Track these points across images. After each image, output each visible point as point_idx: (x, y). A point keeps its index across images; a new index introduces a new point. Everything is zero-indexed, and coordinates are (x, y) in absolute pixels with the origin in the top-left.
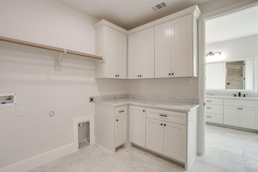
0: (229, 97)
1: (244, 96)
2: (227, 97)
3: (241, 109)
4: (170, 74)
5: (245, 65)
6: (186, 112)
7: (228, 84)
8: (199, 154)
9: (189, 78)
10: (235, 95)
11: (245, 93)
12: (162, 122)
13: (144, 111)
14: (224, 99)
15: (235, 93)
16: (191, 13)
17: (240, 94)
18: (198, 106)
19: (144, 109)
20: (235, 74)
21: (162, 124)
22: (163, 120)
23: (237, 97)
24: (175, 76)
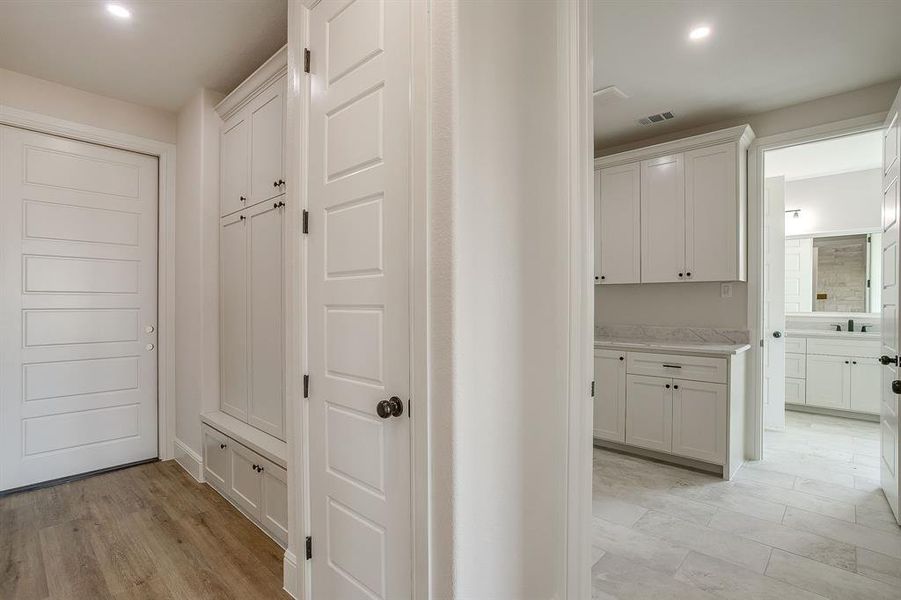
0: (823, 333)
1: (864, 330)
2: (814, 332)
3: (854, 363)
4: (681, 275)
5: (870, 241)
6: (726, 357)
7: (822, 297)
8: (749, 457)
9: (723, 285)
10: (839, 329)
11: (865, 323)
12: (669, 381)
13: (621, 359)
14: (806, 336)
15: (837, 322)
16: (735, 139)
17: (851, 324)
18: (748, 347)
19: (623, 354)
20: (843, 264)
21: (668, 386)
22: (671, 376)
23: (845, 333)
24: (694, 278)
